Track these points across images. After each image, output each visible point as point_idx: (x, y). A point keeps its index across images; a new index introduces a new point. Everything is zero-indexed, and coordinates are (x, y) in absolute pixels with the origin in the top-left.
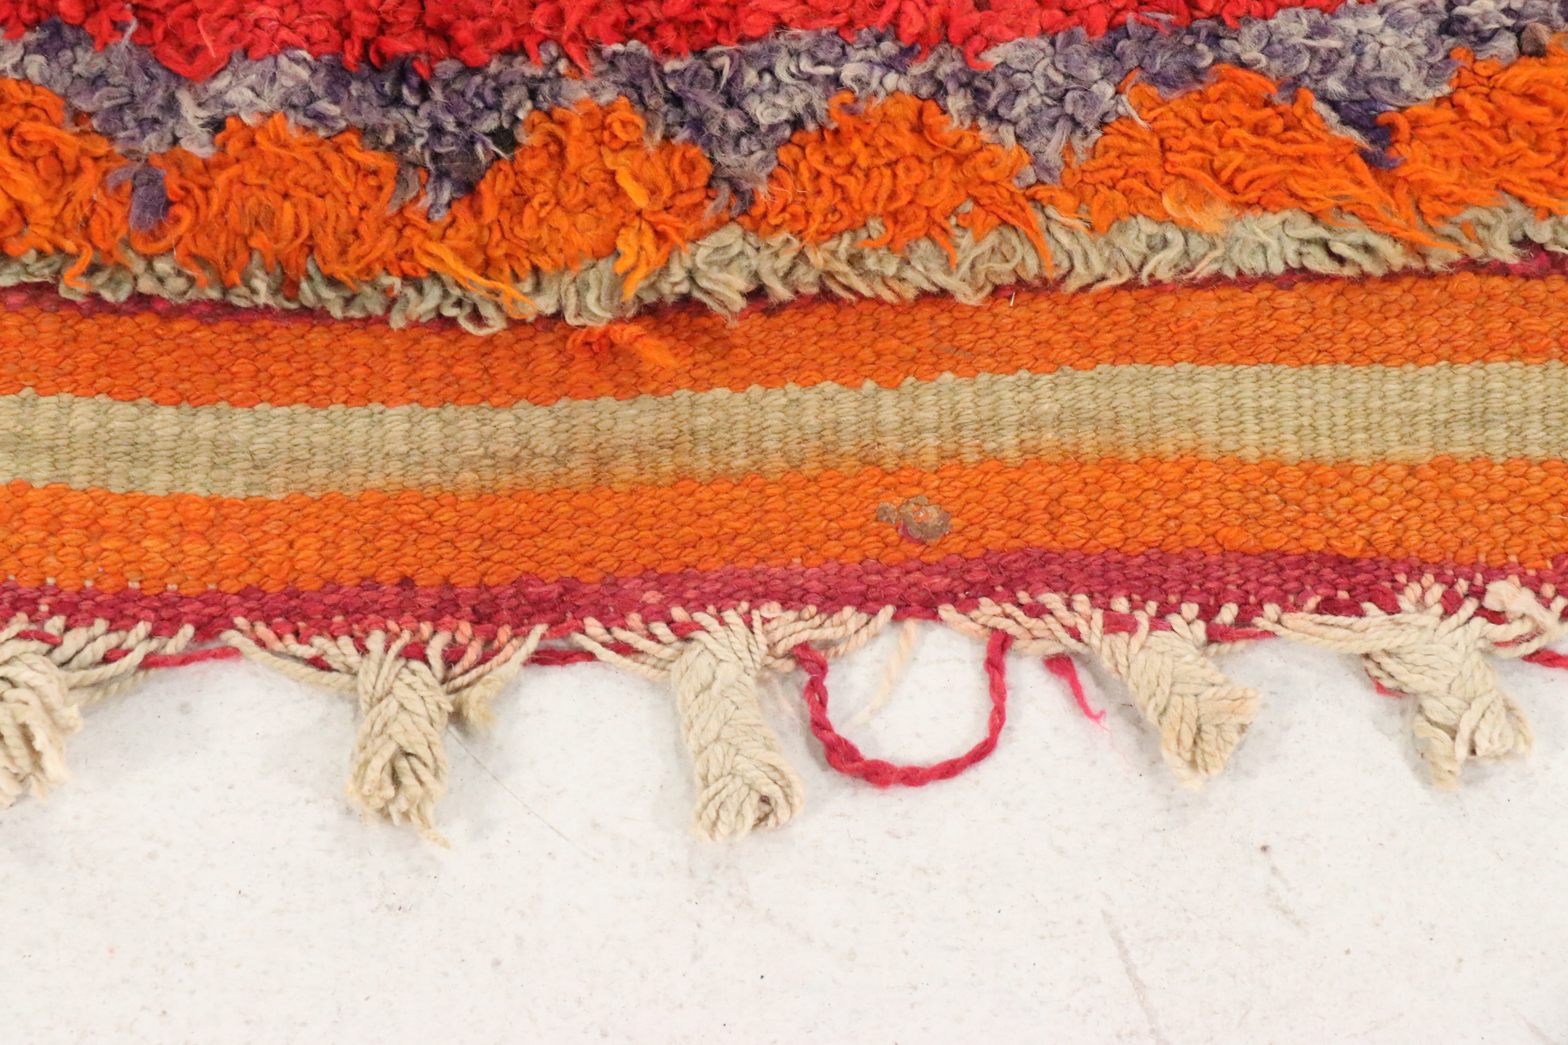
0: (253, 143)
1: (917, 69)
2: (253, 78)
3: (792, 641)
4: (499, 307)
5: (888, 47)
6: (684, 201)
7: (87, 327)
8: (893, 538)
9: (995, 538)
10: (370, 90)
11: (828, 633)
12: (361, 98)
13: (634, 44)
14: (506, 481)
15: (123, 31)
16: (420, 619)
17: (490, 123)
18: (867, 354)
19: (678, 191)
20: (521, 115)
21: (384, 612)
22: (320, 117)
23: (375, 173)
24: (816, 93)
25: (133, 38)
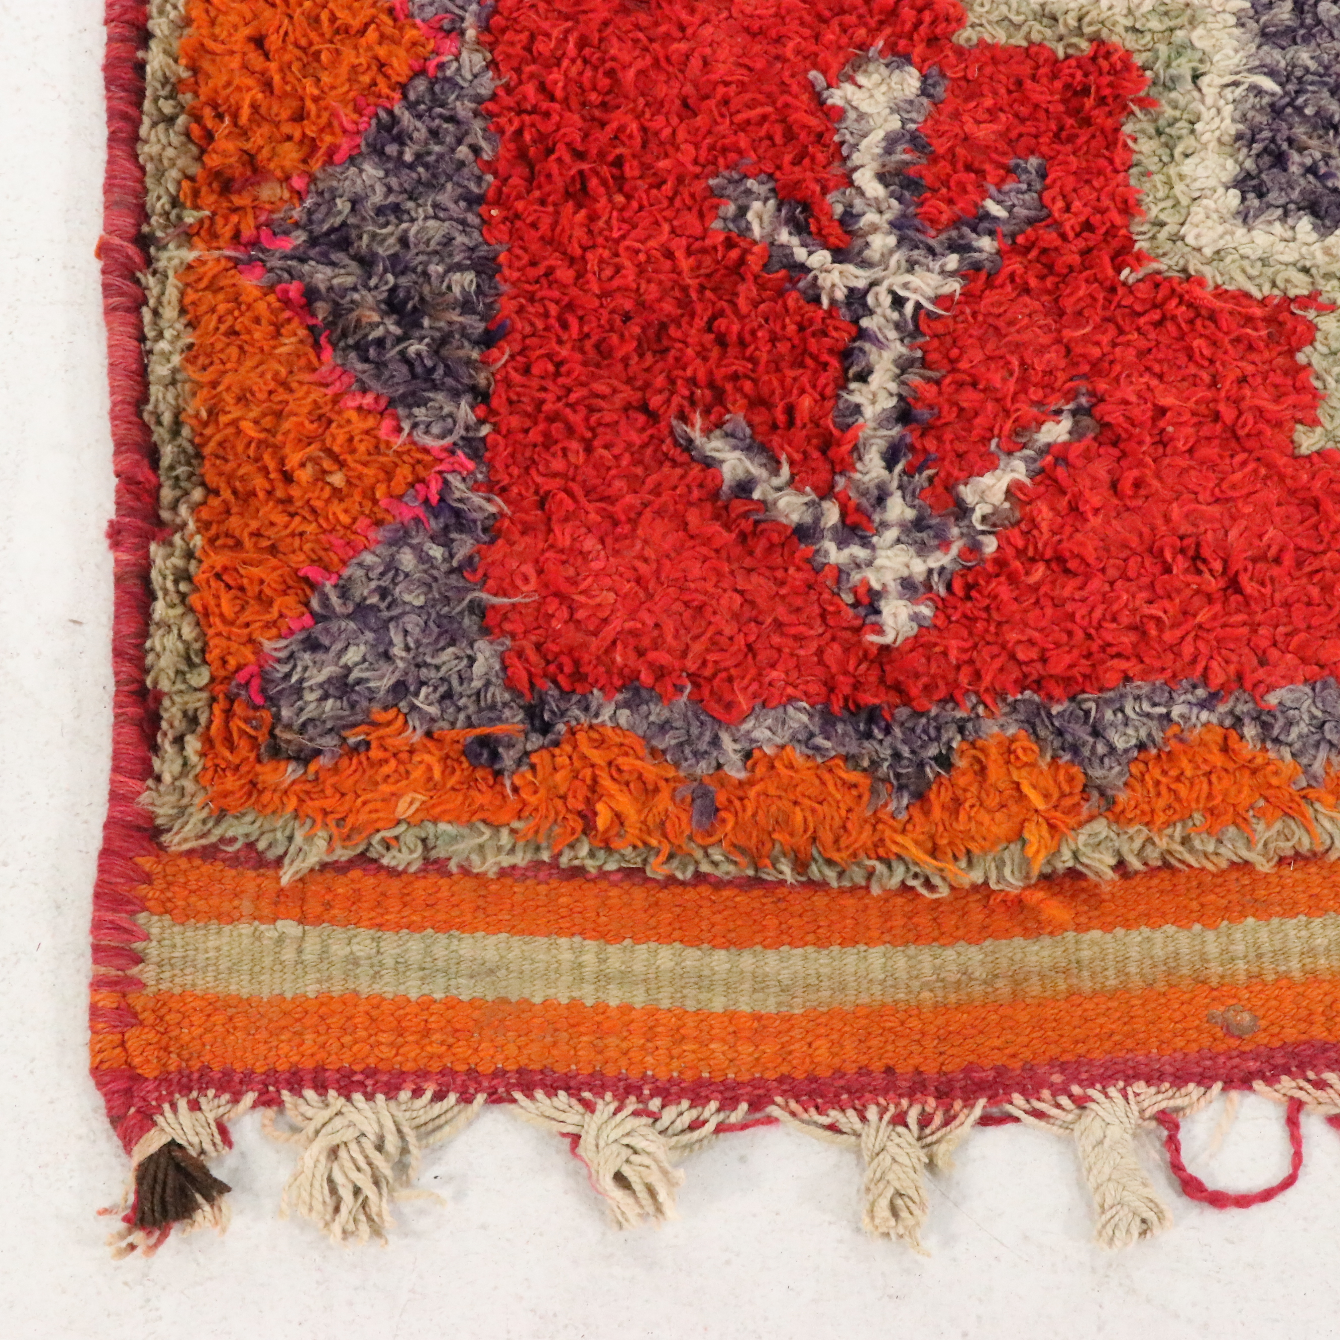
0: (772, 767)
1: (1222, 708)
2: (769, 722)
3: (1156, 1108)
4: (944, 879)
5: (1201, 692)
6: (1067, 802)
7: (663, 895)
8: (1220, 1034)
9: (1291, 1034)
10: (850, 729)
11: (1179, 1102)
12: (845, 734)
13: (1028, 693)
14: (953, 998)
15: (682, 691)
16: (901, 1096)
17: (933, 751)
18: (1194, 905)
19: (1063, 795)
20: (955, 745)
21: (875, 1091)
22: (817, 748)
23: (855, 786)
24: (1153, 725)
25: (689, 697)
